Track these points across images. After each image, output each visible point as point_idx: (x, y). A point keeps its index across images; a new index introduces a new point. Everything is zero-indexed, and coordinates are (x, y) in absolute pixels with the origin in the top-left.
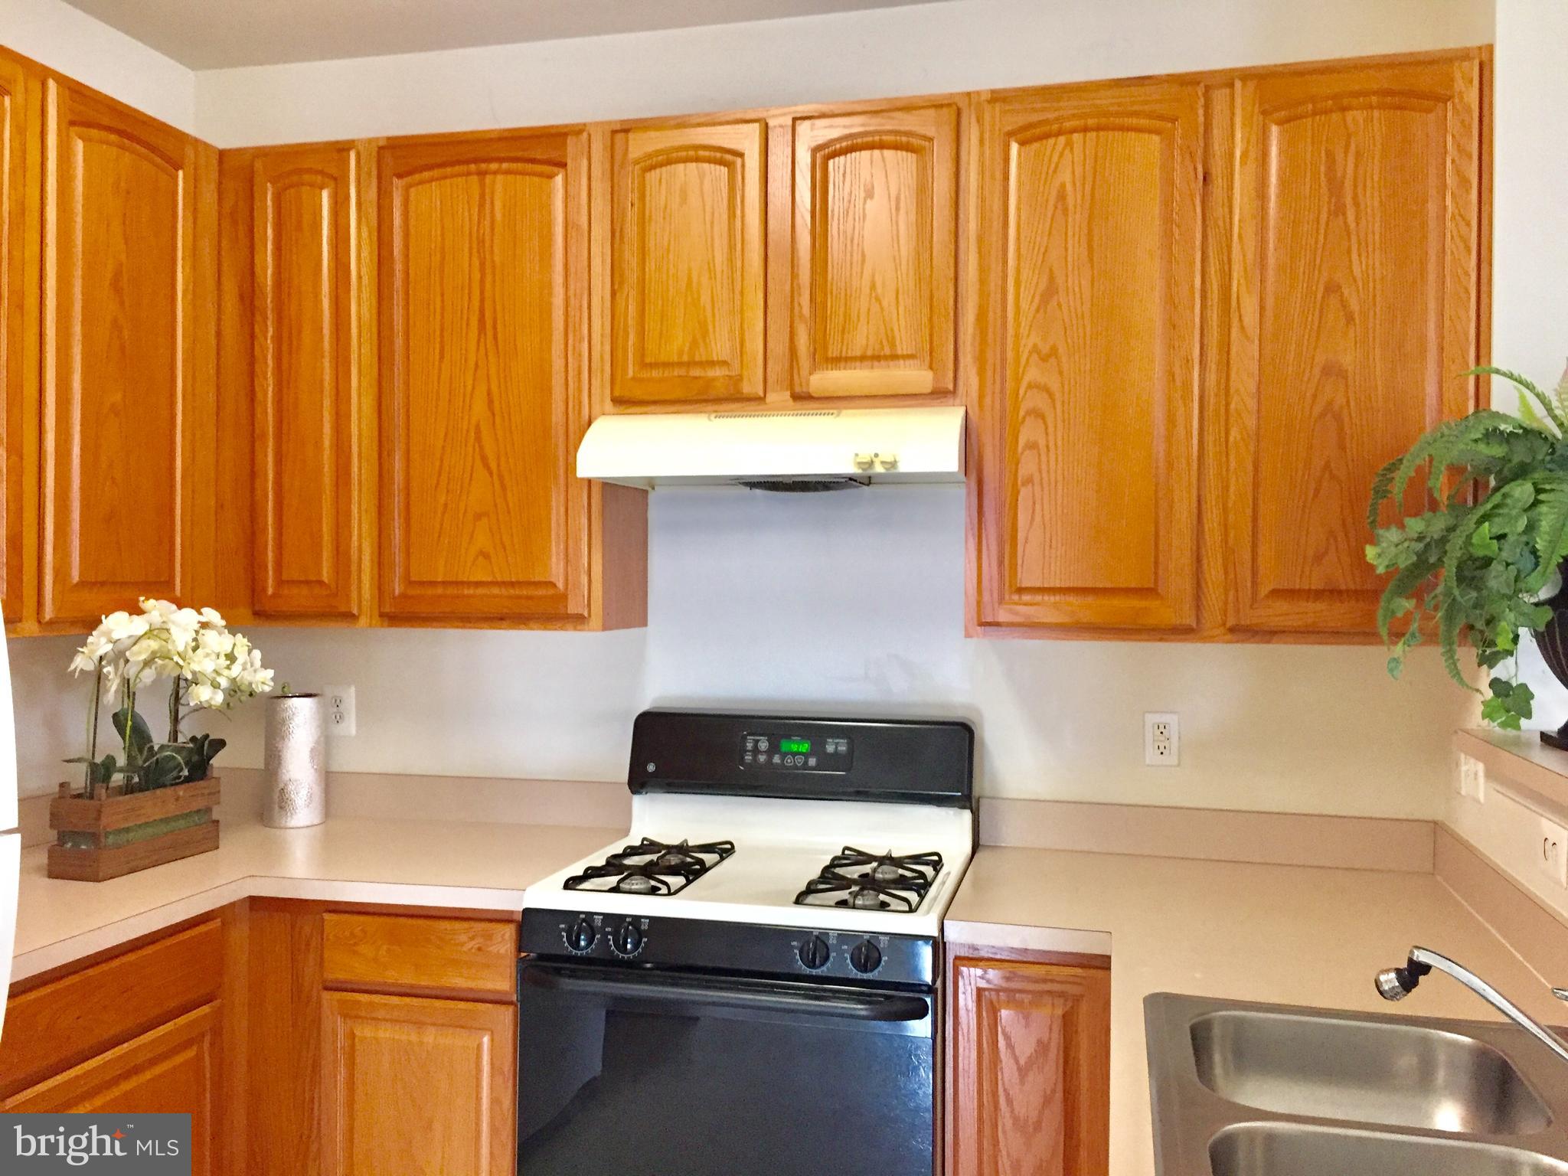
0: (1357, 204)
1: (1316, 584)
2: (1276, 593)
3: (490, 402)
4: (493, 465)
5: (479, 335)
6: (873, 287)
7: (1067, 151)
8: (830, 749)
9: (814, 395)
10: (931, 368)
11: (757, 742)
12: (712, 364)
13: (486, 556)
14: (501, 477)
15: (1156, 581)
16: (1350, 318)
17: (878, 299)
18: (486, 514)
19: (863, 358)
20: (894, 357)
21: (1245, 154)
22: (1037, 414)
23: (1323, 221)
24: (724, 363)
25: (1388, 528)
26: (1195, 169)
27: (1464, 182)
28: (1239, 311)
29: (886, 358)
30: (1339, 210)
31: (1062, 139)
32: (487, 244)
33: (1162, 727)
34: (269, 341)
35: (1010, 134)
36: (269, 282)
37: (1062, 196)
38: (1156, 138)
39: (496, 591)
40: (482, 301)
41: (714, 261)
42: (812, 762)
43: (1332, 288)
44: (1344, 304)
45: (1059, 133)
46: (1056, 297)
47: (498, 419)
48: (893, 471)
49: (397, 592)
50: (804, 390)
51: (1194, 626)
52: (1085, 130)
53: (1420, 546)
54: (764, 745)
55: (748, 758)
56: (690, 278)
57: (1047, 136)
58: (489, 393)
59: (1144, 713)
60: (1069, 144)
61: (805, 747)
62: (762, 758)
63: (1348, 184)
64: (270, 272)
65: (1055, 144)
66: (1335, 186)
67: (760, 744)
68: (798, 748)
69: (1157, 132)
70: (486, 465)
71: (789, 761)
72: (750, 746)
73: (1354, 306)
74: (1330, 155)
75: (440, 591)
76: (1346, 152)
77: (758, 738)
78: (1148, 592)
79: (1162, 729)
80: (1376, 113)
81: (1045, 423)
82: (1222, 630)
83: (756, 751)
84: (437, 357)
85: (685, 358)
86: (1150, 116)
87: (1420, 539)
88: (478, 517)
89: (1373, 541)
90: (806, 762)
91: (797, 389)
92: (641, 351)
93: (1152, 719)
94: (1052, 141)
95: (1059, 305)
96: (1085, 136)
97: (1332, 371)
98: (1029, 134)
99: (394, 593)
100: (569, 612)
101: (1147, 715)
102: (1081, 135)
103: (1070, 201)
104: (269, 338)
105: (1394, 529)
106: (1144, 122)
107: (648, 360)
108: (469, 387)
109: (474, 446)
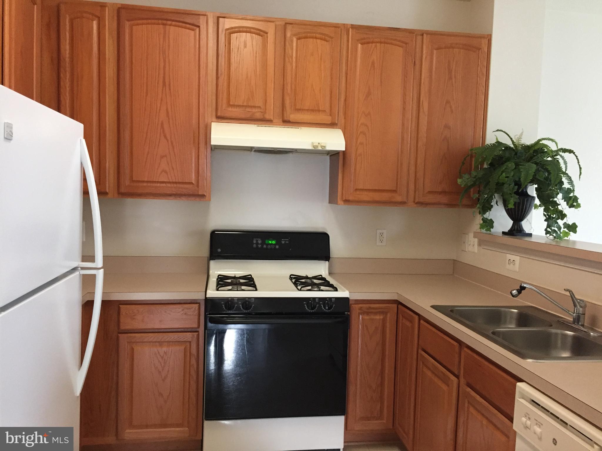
0: (455, 77)
1: (440, 190)
2: (430, 192)
3: (168, 112)
4: (169, 138)
5: (163, 87)
6: (312, 86)
7: (375, 48)
8: (283, 242)
9: (291, 121)
10: (331, 115)
11: (257, 241)
12: (254, 107)
13: (166, 172)
14: (172, 143)
15: (397, 187)
16: (452, 112)
17: (314, 90)
18: (166, 156)
19: (308, 110)
20: (319, 111)
21: (426, 58)
22: (363, 133)
23: (446, 82)
24: (259, 107)
25: (465, 174)
26: (412, 60)
27: (483, 74)
28: (423, 106)
29: (316, 110)
30: (451, 78)
31: (374, 44)
32: (167, 53)
33: (382, 234)
34: (67, 80)
35: (358, 40)
36: (67, 56)
37: (373, 63)
38: (401, 49)
39: (169, 185)
40: (164, 74)
41: (256, 70)
42: (277, 247)
43: (448, 102)
44: (451, 107)
45: (372, 43)
46: (370, 96)
47: (171, 120)
48: (324, 149)
49: (127, 185)
50: (288, 119)
51: (406, 201)
52: (381, 43)
53: (475, 179)
54: (260, 242)
55: (255, 246)
56: (247, 74)
57: (368, 43)
58: (167, 110)
59: (376, 230)
60: (376, 46)
61: (274, 242)
62: (260, 246)
63: (453, 71)
64: (67, 52)
65: (372, 46)
66: (450, 72)
67: (258, 241)
68: (272, 242)
69: (402, 47)
70: (165, 137)
71: (269, 247)
72: (255, 242)
73: (453, 107)
74: (449, 62)
75: (145, 184)
76: (453, 61)
77: (257, 239)
78: (395, 191)
79: (381, 234)
80: (462, 50)
81: (366, 136)
82: (413, 203)
83: (257, 244)
84: (145, 94)
85: (245, 104)
86: (400, 41)
87: (475, 177)
88: (162, 157)
89: (461, 177)
90: (275, 247)
91: (285, 119)
92: (229, 100)
93: (379, 231)
94: (370, 45)
95: (371, 99)
96: (381, 45)
97: (447, 127)
98: (363, 41)
99: (126, 185)
100: (199, 194)
101: (377, 230)
102: (380, 44)
103: (376, 65)
104: (67, 79)
105: (467, 175)
106: (398, 43)
107: (231, 103)
108: (158, 108)
109: (161, 130)
